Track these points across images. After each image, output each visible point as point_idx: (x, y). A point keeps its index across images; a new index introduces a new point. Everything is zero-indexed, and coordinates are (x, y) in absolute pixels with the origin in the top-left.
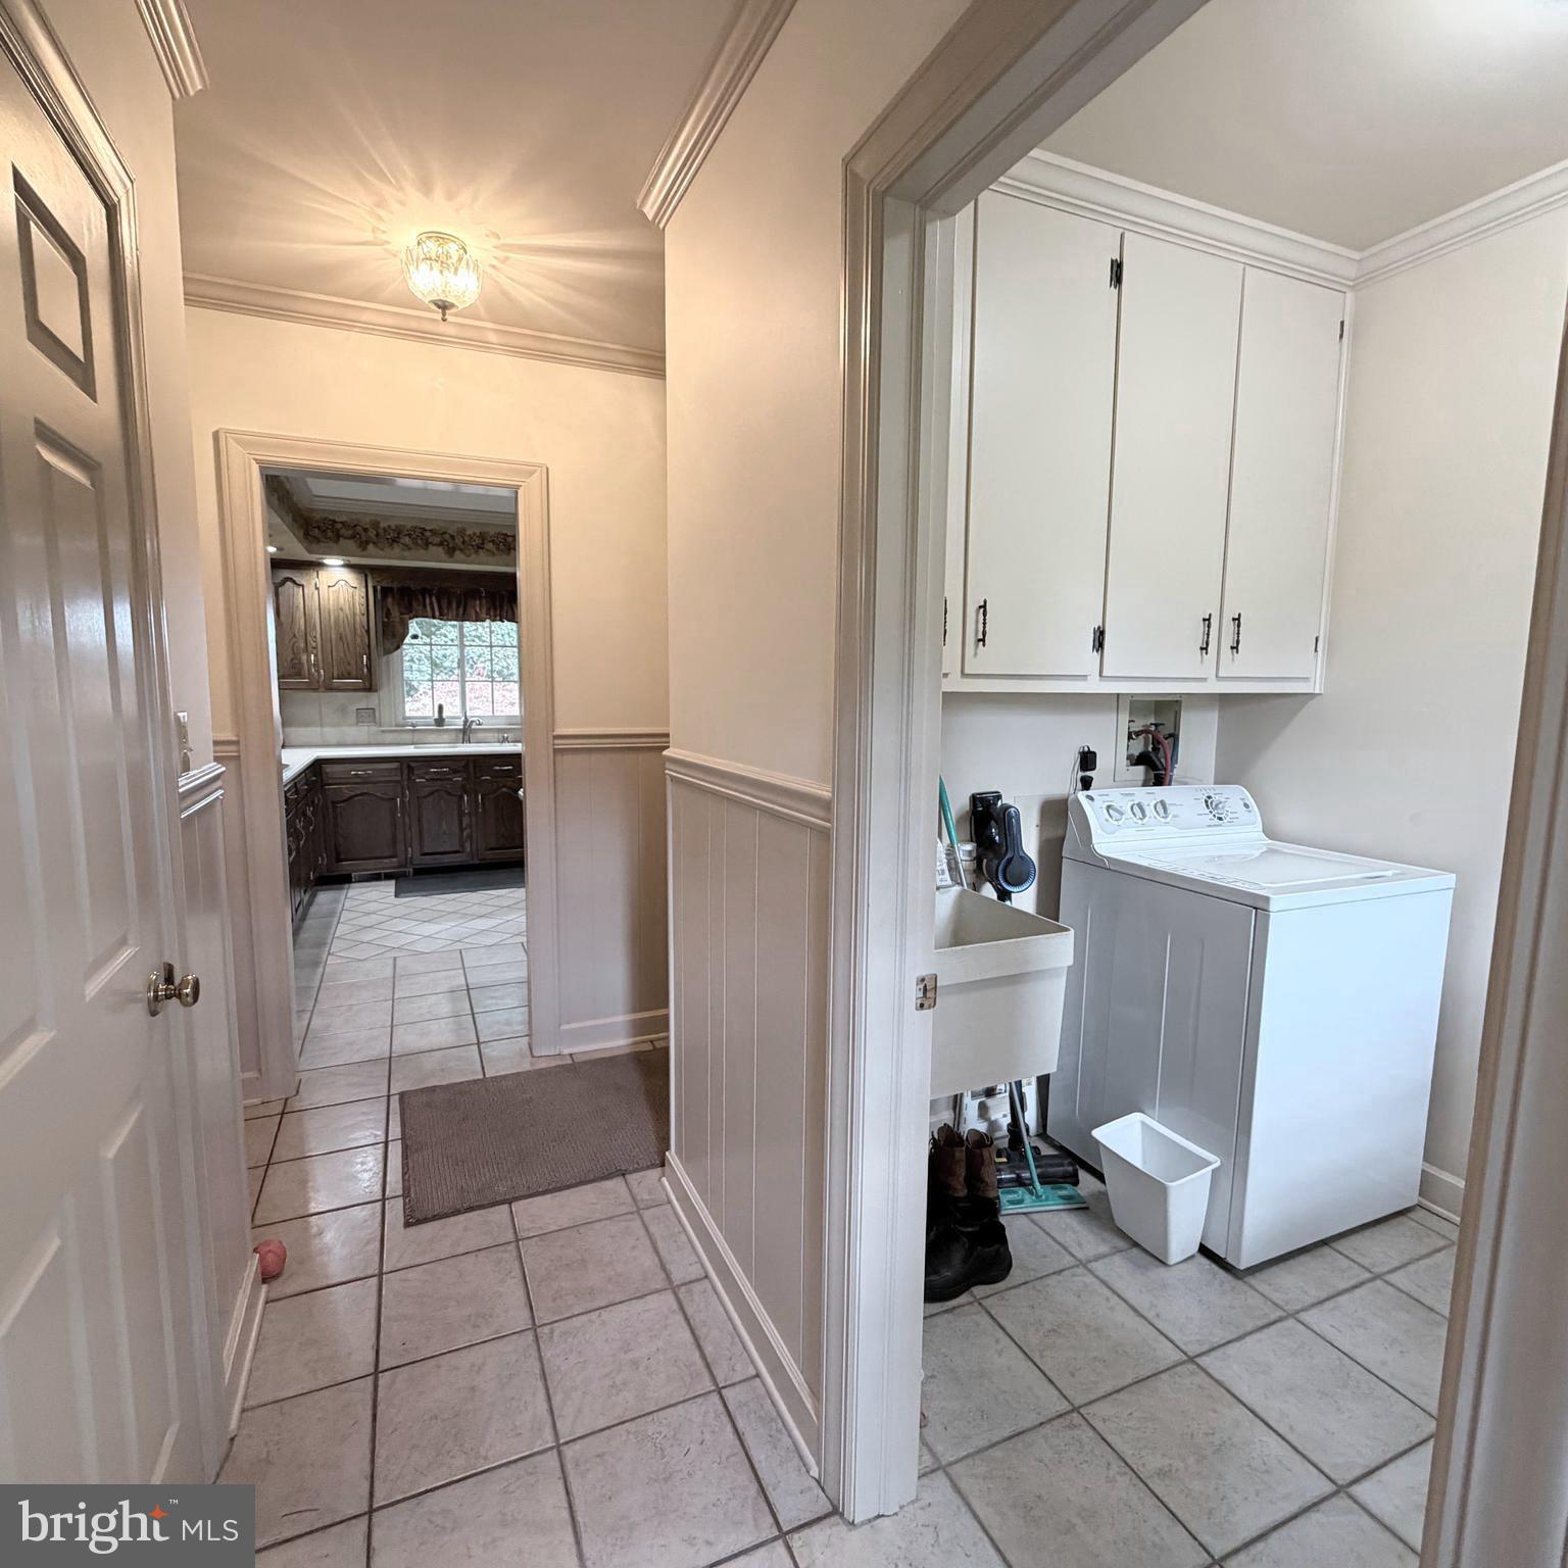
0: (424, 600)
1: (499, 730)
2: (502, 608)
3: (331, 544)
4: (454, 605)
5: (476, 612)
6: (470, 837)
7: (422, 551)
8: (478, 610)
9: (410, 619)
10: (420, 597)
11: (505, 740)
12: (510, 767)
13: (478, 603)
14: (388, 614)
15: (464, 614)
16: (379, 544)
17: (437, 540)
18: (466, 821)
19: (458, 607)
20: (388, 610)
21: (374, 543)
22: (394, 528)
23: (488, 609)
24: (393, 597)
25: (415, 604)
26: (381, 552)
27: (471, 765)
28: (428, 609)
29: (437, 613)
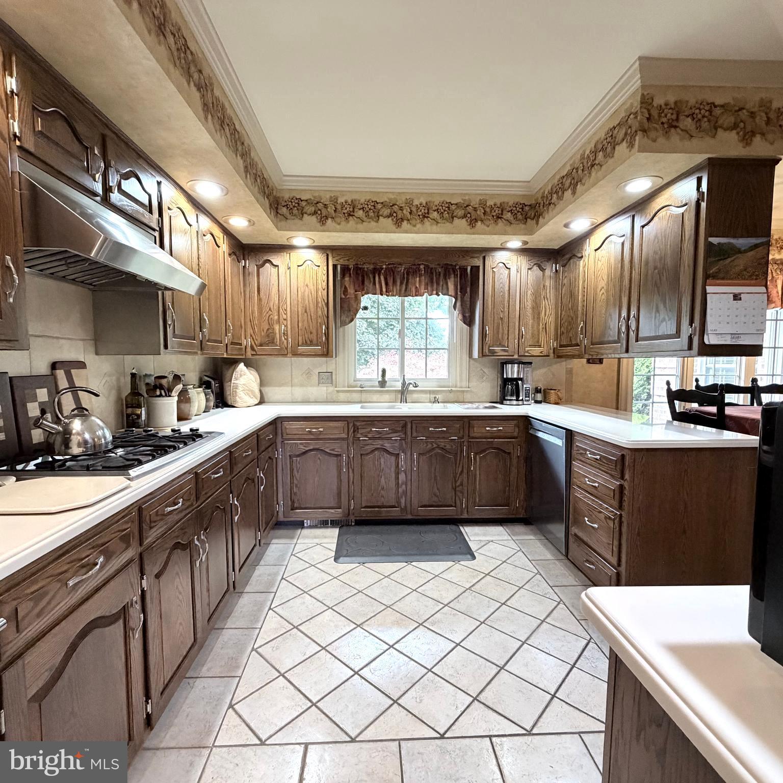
0: (374, 278)
1: (430, 392)
2: (438, 284)
3: (297, 221)
4: (398, 283)
5: (416, 287)
6: (405, 493)
7: (373, 224)
8: (418, 286)
9: (363, 295)
10: (371, 276)
11: (436, 401)
12: (445, 429)
13: (418, 279)
14: (345, 291)
15: (406, 290)
16: (336, 219)
17: (386, 212)
18: (402, 477)
19: (401, 283)
20: (346, 288)
21: (333, 218)
22: (350, 202)
23: (427, 285)
24: (350, 276)
25: (366, 283)
26: (338, 227)
27: (409, 426)
28: (377, 286)
29: (384, 290)
